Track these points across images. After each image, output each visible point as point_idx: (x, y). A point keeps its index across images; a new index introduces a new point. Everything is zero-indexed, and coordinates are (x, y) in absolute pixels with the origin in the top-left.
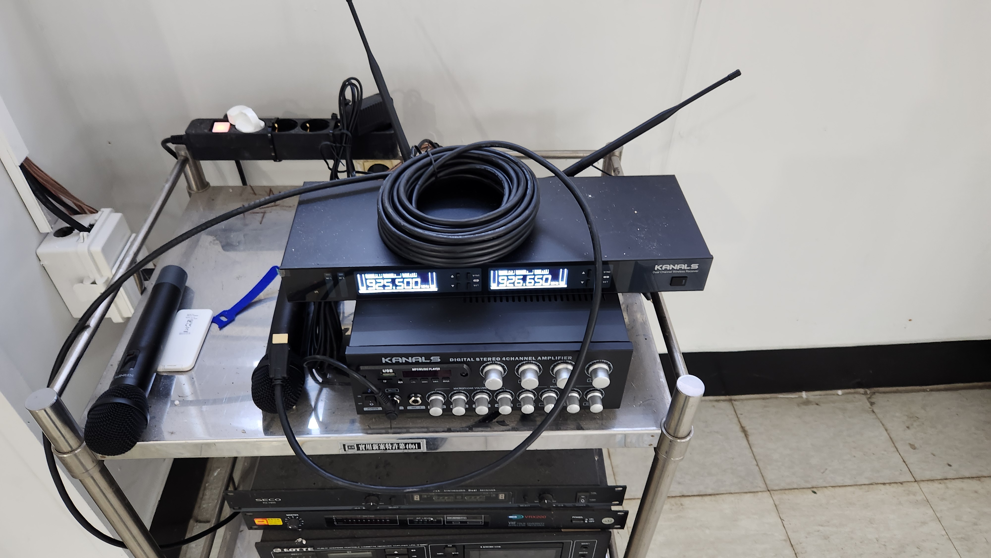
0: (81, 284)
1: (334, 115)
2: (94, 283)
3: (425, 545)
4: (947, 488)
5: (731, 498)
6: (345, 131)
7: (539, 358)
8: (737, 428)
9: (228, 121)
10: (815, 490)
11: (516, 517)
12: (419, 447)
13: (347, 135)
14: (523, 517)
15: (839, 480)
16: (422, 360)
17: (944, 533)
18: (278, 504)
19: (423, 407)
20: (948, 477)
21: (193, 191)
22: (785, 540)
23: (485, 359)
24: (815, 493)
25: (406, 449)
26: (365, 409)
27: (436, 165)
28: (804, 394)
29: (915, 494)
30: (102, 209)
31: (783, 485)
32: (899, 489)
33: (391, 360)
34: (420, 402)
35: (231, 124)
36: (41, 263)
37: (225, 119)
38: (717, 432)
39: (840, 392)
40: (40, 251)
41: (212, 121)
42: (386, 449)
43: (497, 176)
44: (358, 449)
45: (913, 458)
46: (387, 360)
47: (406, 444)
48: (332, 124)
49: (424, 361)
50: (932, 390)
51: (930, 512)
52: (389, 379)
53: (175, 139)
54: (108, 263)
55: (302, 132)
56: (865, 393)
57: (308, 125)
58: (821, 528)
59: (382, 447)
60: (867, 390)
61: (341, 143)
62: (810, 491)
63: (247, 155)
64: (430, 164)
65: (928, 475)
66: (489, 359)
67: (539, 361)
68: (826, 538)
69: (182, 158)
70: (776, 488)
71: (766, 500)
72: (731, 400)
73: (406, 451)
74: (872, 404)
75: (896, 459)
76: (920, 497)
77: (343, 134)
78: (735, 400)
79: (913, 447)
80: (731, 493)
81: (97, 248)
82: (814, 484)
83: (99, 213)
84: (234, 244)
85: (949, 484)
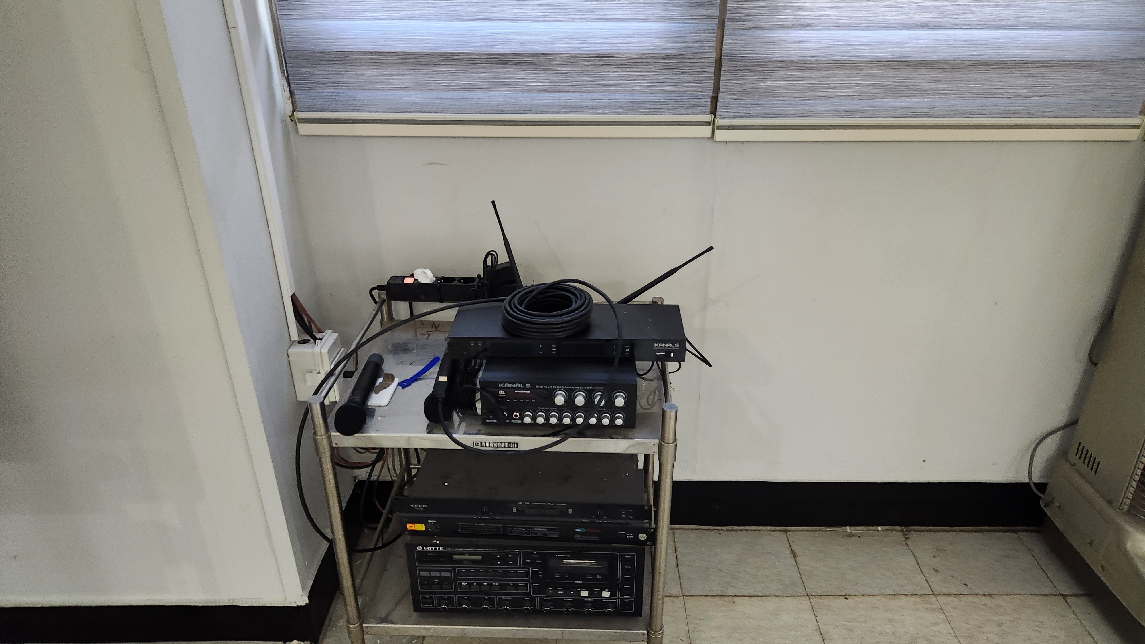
0: (311, 374)
1: (479, 276)
2: (319, 373)
3: (518, 550)
4: (960, 601)
5: (776, 599)
6: (485, 282)
7: (586, 388)
8: (788, 551)
9: (413, 277)
10: (847, 597)
11: (580, 530)
12: (517, 447)
13: (486, 284)
14: (584, 530)
15: (868, 591)
16: (521, 386)
17: (952, 632)
18: (425, 511)
19: (520, 422)
20: (963, 593)
21: (384, 321)
22: (816, 630)
23: (555, 387)
24: (847, 599)
25: (509, 447)
26: (488, 421)
27: (537, 291)
28: (848, 528)
29: (931, 603)
30: (327, 331)
31: (820, 592)
32: (918, 599)
33: (504, 385)
34: (519, 416)
35: (415, 279)
36: (289, 359)
37: (412, 276)
38: (770, 553)
39: (879, 528)
40: (290, 351)
41: (403, 278)
42: (497, 447)
43: (569, 297)
44: (481, 446)
45: (934, 579)
46: (502, 385)
47: (509, 443)
48: (477, 280)
49: (522, 387)
50: (960, 531)
51: (943, 616)
52: (501, 397)
53: (379, 288)
54: (330, 360)
55: (459, 284)
56: (902, 531)
57: (462, 281)
58: (847, 623)
59: (495, 445)
60: (904, 528)
61: (483, 289)
62: (843, 597)
63: (423, 297)
64: (533, 290)
65: (945, 590)
66: (558, 387)
67: (585, 390)
68: (850, 630)
69: (382, 299)
70: (814, 594)
71: (805, 603)
72: (785, 531)
73: (509, 449)
74: (907, 539)
75: (920, 578)
76: (936, 606)
77: (484, 283)
78: (789, 531)
79: (936, 570)
80: (776, 596)
81: (325, 350)
82: (848, 592)
83: (326, 332)
84: (410, 349)
85: (963, 598)
